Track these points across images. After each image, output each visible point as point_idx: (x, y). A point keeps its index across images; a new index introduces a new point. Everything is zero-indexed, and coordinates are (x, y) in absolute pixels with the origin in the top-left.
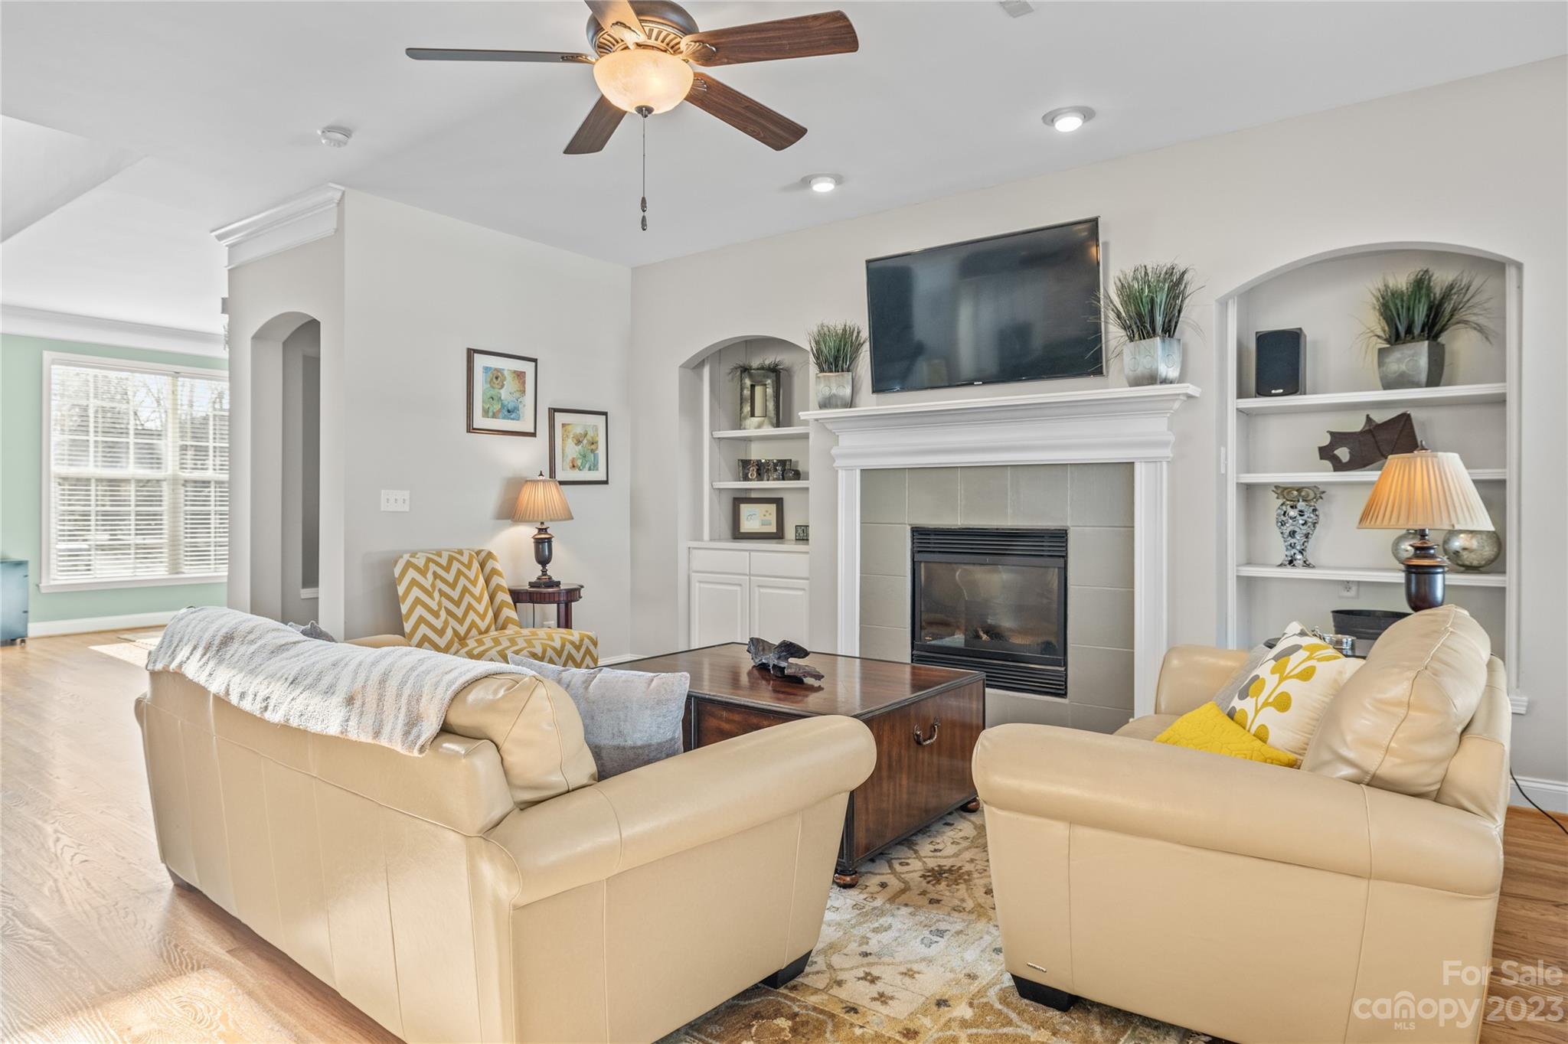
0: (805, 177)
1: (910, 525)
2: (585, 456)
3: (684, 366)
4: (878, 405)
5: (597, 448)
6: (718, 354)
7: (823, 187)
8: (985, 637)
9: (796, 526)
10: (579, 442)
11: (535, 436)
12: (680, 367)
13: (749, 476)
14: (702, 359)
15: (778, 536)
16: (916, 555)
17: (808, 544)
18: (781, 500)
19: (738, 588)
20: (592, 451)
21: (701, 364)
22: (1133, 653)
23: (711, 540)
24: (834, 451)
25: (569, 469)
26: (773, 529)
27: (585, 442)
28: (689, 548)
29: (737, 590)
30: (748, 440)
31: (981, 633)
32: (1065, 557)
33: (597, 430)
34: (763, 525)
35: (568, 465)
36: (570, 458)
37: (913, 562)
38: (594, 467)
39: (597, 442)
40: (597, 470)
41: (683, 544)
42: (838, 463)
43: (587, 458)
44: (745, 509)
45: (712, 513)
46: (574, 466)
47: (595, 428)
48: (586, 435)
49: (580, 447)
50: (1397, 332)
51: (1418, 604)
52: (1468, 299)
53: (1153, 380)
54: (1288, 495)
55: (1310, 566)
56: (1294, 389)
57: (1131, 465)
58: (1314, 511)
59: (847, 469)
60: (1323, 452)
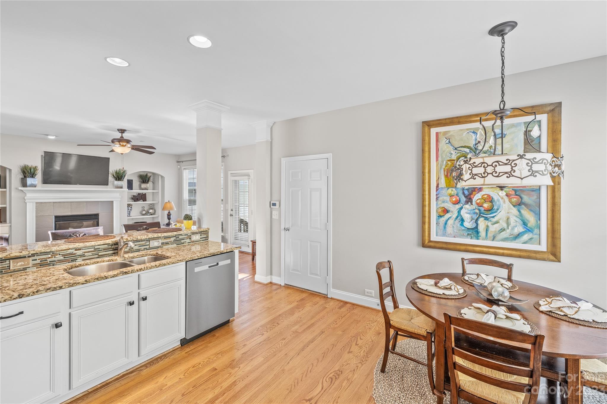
1: (54, 215)
4: (43, 187)
16: (56, 222)
24: (26, 198)
32: (98, 218)
37: (55, 224)
42: (27, 201)
50: (144, 181)
51: (169, 219)
52: (151, 178)
53: (121, 188)
54: (129, 205)
55: (131, 216)
56: (132, 189)
57: (113, 202)
58: (131, 208)
59: (30, 202)
60: (132, 199)
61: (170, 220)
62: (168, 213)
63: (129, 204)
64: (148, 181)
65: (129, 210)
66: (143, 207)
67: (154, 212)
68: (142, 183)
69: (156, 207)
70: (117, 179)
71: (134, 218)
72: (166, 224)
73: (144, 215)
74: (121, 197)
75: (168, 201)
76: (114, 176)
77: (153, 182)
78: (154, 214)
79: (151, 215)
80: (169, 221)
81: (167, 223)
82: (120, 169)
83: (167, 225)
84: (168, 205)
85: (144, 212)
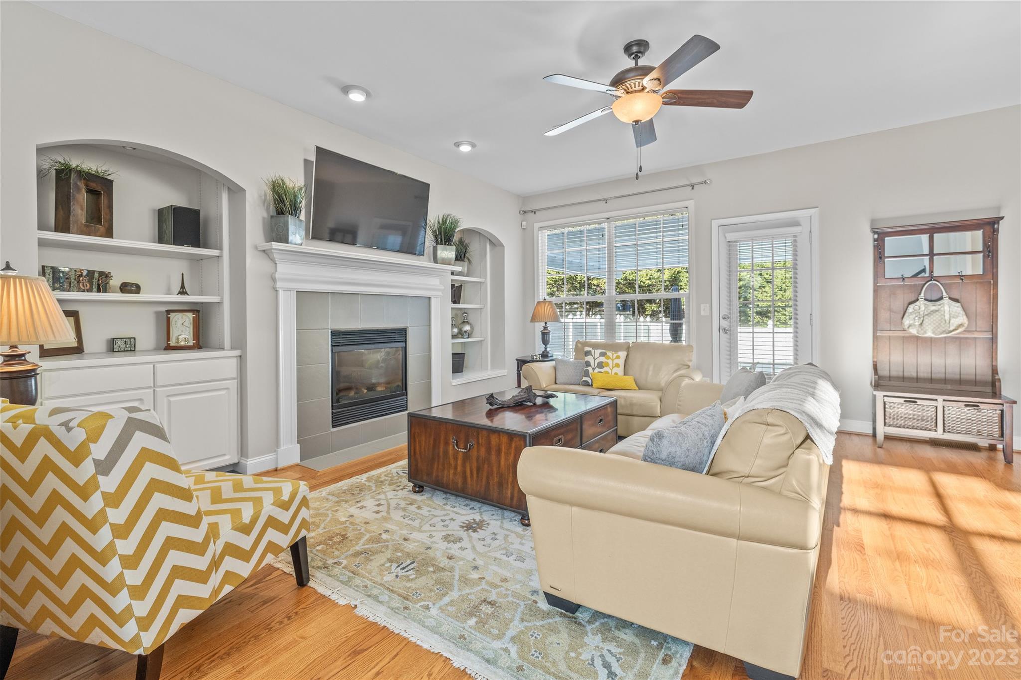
1: (331, 329)
7: (357, 97)
8: (365, 391)
15: (80, 350)
16: (334, 348)
24: (277, 276)
31: (363, 389)
32: (405, 342)
37: (332, 353)
50: (457, 257)
51: (545, 342)
53: (450, 263)
57: (430, 299)
59: (286, 290)
61: (548, 347)
62: (544, 329)
69: (473, 318)
70: (441, 241)
72: (542, 356)
76: (435, 232)
79: (468, 336)
80: (546, 349)
84: (546, 308)
85: (455, 331)
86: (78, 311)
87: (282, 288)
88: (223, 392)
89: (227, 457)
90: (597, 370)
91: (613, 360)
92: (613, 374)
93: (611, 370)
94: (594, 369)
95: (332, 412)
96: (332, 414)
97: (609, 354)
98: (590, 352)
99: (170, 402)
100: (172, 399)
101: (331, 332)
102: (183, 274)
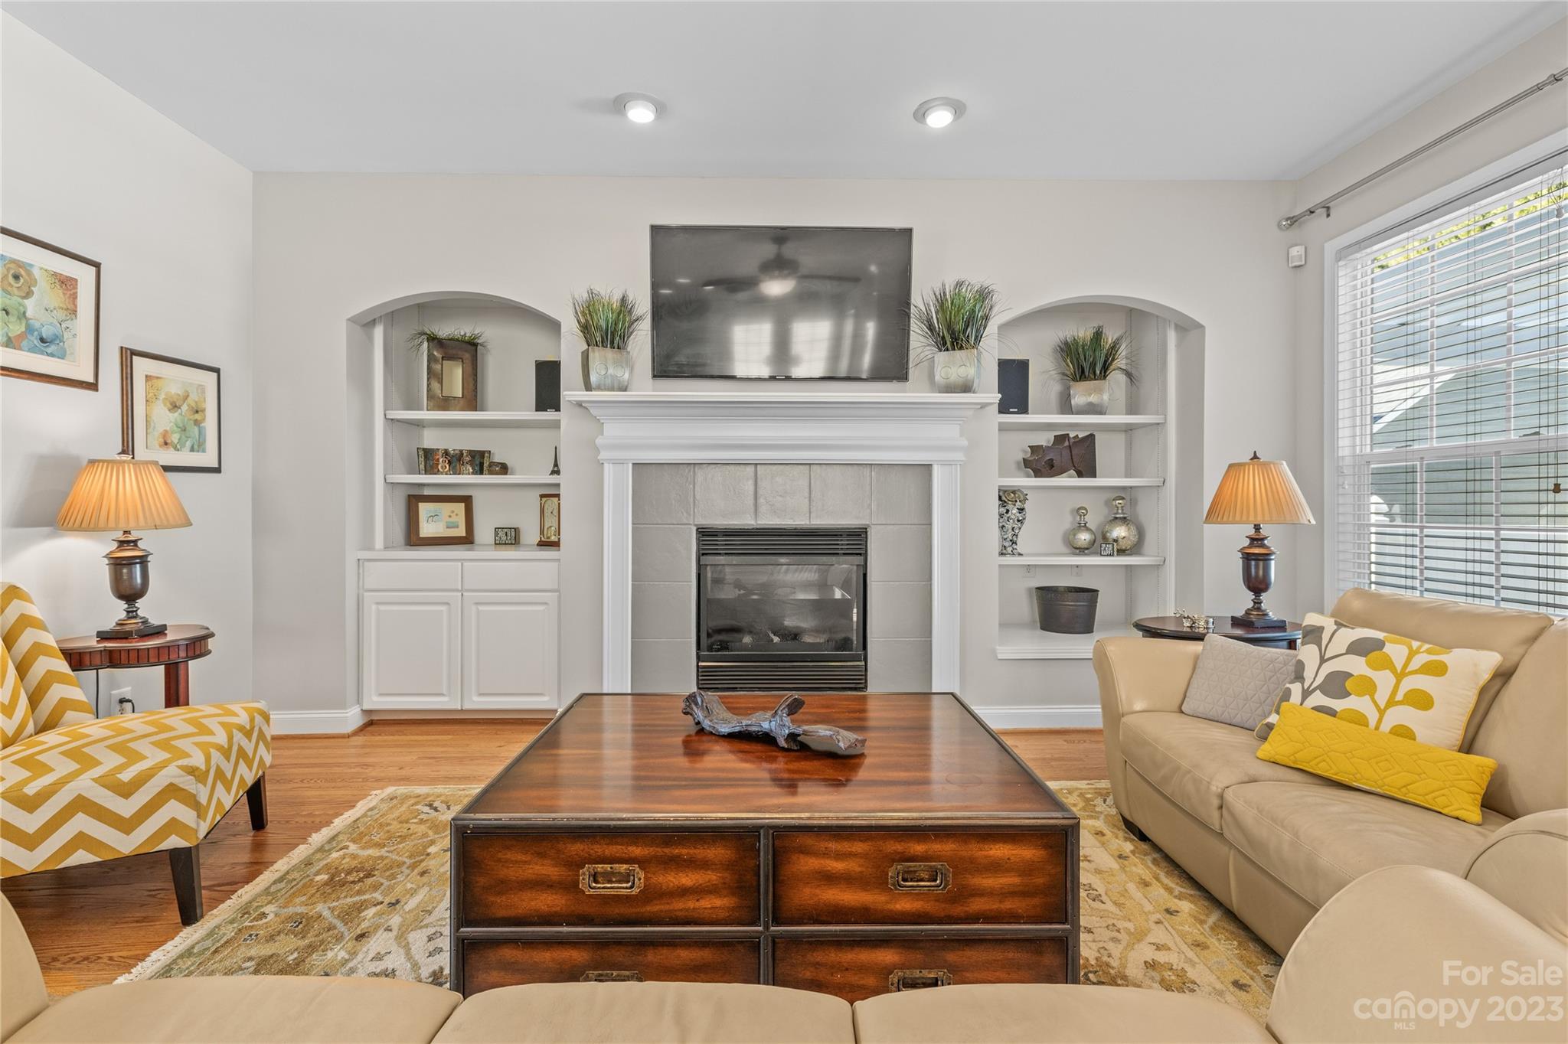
0: (622, 95)
1: (695, 525)
2: (184, 430)
3: (353, 320)
4: (653, 391)
5: (204, 419)
6: (394, 315)
7: (641, 114)
8: (776, 639)
9: (496, 528)
10: (175, 407)
11: (97, 390)
12: (349, 320)
13: (440, 467)
14: (372, 318)
15: (468, 540)
16: (701, 557)
17: (559, 550)
18: (470, 497)
19: (444, 608)
20: (197, 423)
21: (373, 323)
22: (931, 641)
23: (386, 548)
24: (599, 441)
25: (158, 447)
26: (461, 532)
27: (185, 408)
28: (359, 560)
29: (442, 611)
30: (419, 424)
31: (772, 635)
32: (864, 554)
33: (203, 392)
34: (447, 528)
35: (156, 439)
36: (160, 429)
37: (699, 566)
38: (199, 447)
39: (203, 411)
40: (204, 451)
41: (352, 555)
42: (603, 455)
43: (190, 431)
44: (424, 508)
45: (385, 516)
46: (166, 444)
47: (202, 389)
48: (186, 397)
49: (176, 414)
50: (1083, 371)
51: (1257, 585)
52: (1123, 350)
53: (966, 388)
54: (1006, 497)
55: (1020, 554)
56: (1024, 409)
57: (928, 467)
58: (1021, 510)
59: (616, 462)
60: (1026, 463)
61: (1264, 596)
62: (1251, 546)
63: (1014, 492)
64: (1105, 368)
65: (1009, 525)
66: (1080, 511)
67: (1134, 539)
68: (1075, 379)
69: (1145, 511)
70: (945, 344)
71: (1036, 566)
72: (1236, 622)
73: (1081, 551)
74: (965, 443)
75: (1246, 458)
76: (931, 327)
77: (1129, 375)
78: (1136, 549)
79: (1121, 552)
80: (1257, 603)
81: (1240, 613)
82: (960, 284)
83: (1239, 632)
84: (1252, 483)
85: (1084, 537)
86: (471, 496)
87: (609, 461)
88: (541, 608)
89: (546, 699)
90: (1318, 699)
91: (1400, 676)
92: (1386, 726)
93: (1382, 712)
94: (1306, 694)
95: (698, 666)
96: (698, 671)
97: (1395, 651)
98: (1320, 630)
99: (478, 612)
100: (481, 608)
101: (697, 530)
102: (556, 448)
